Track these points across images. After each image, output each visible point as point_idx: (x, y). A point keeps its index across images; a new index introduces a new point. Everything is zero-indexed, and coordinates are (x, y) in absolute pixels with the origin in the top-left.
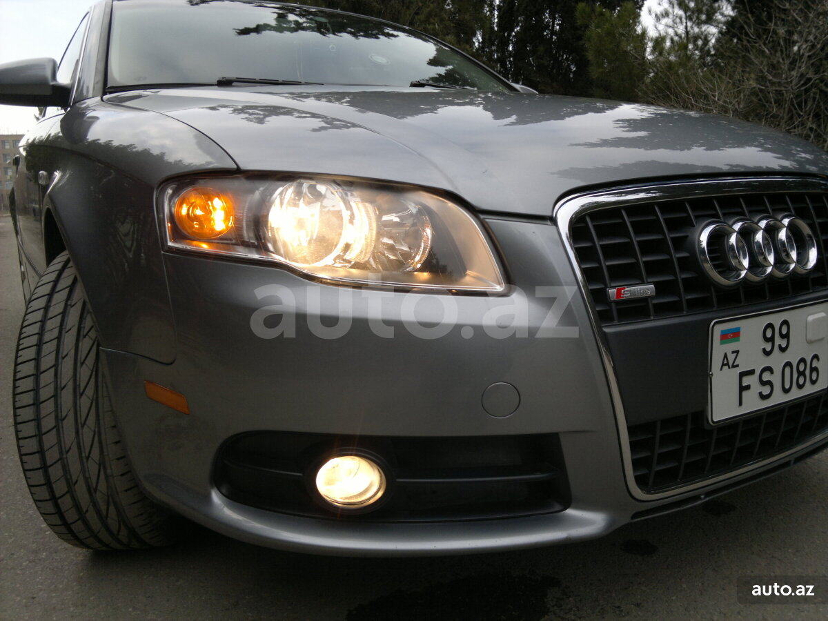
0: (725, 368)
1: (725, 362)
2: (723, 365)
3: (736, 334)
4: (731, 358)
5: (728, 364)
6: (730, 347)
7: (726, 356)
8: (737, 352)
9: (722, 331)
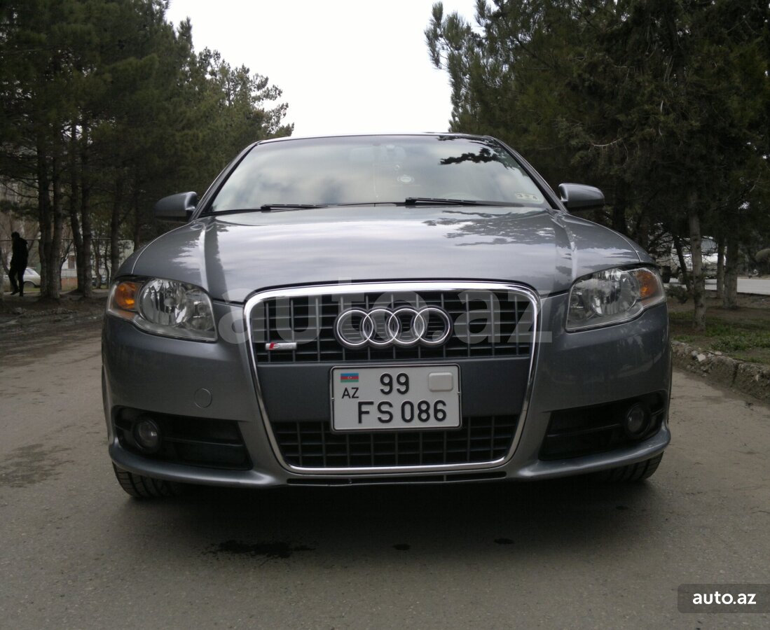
0: (346, 397)
1: (346, 393)
2: (344, 395)
3: (355, 377)
4: (351, 392)
5: (348, 395)
6: (350, 385)
7: (346, 390)
8: (357, 389)
9: (342, 375)
